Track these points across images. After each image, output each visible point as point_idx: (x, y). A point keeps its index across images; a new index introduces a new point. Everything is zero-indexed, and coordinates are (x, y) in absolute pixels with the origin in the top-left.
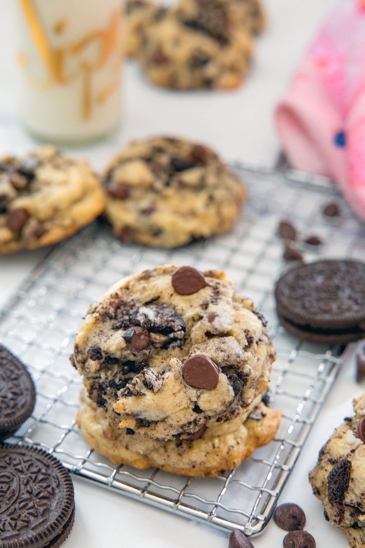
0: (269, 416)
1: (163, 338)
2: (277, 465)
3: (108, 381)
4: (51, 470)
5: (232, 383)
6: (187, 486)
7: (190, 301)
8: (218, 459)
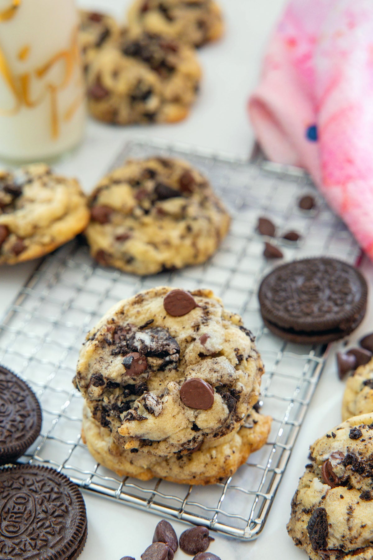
0: (260, 423)
1: (160, 362)
2: (270, 469)
3: (111, 405)
4: (62, 488)
5: (226, 401)
6: (188, 494)
7: (182, 322)
8: (216, 469)
